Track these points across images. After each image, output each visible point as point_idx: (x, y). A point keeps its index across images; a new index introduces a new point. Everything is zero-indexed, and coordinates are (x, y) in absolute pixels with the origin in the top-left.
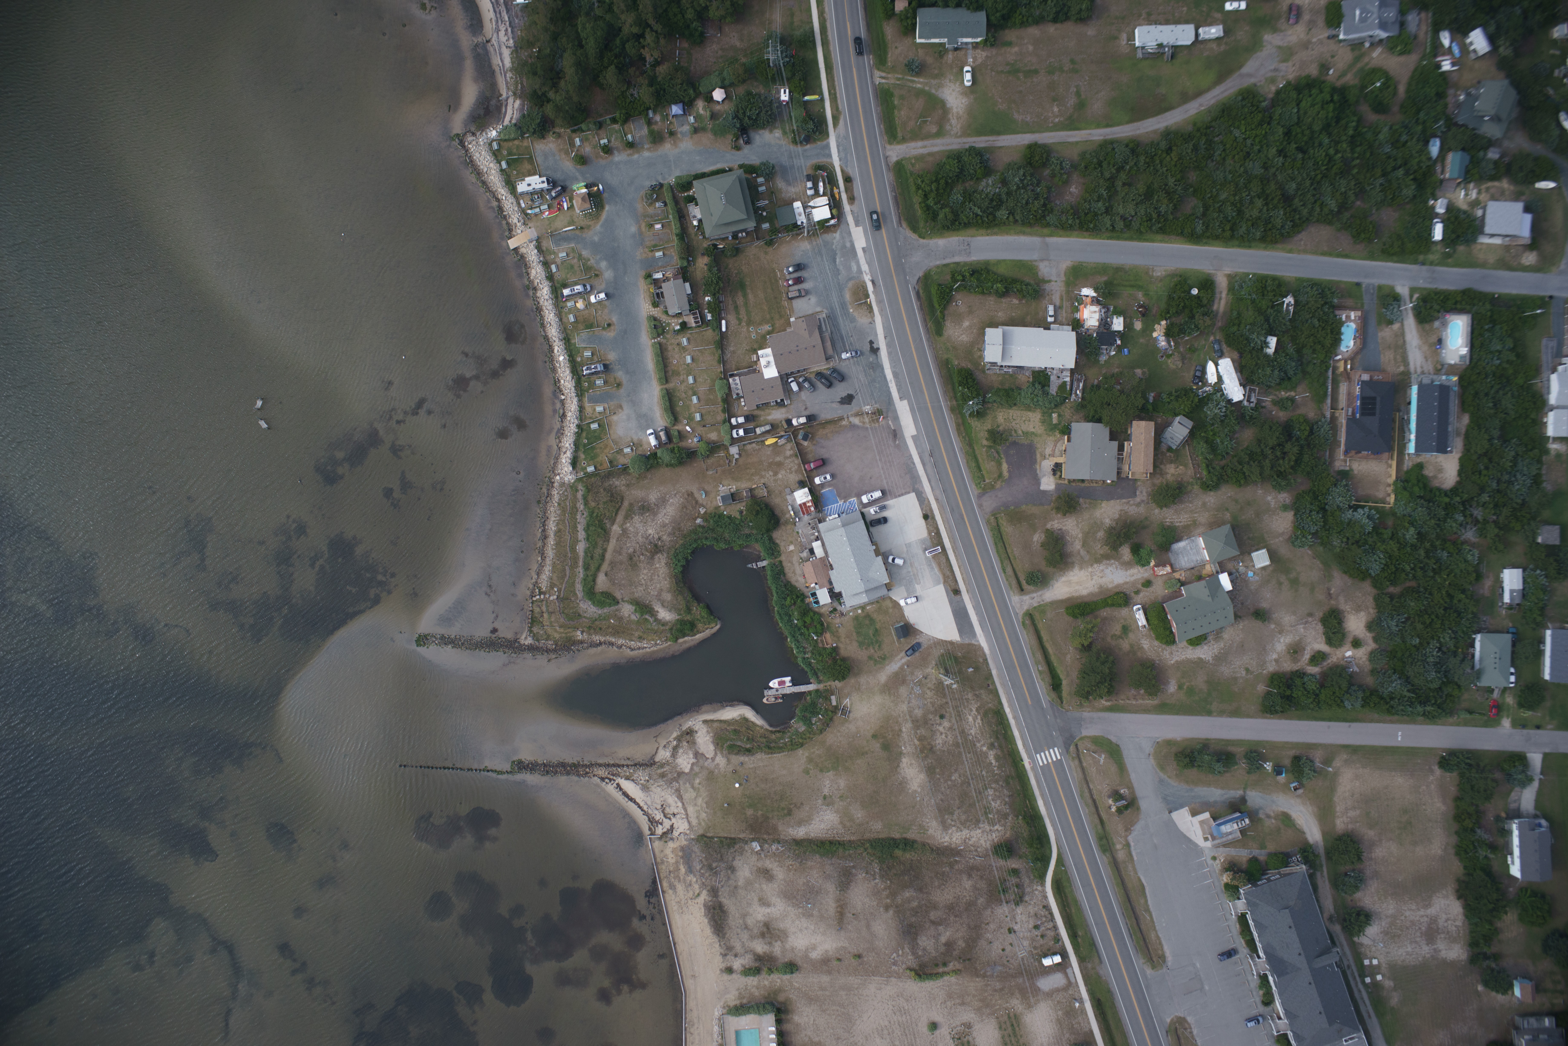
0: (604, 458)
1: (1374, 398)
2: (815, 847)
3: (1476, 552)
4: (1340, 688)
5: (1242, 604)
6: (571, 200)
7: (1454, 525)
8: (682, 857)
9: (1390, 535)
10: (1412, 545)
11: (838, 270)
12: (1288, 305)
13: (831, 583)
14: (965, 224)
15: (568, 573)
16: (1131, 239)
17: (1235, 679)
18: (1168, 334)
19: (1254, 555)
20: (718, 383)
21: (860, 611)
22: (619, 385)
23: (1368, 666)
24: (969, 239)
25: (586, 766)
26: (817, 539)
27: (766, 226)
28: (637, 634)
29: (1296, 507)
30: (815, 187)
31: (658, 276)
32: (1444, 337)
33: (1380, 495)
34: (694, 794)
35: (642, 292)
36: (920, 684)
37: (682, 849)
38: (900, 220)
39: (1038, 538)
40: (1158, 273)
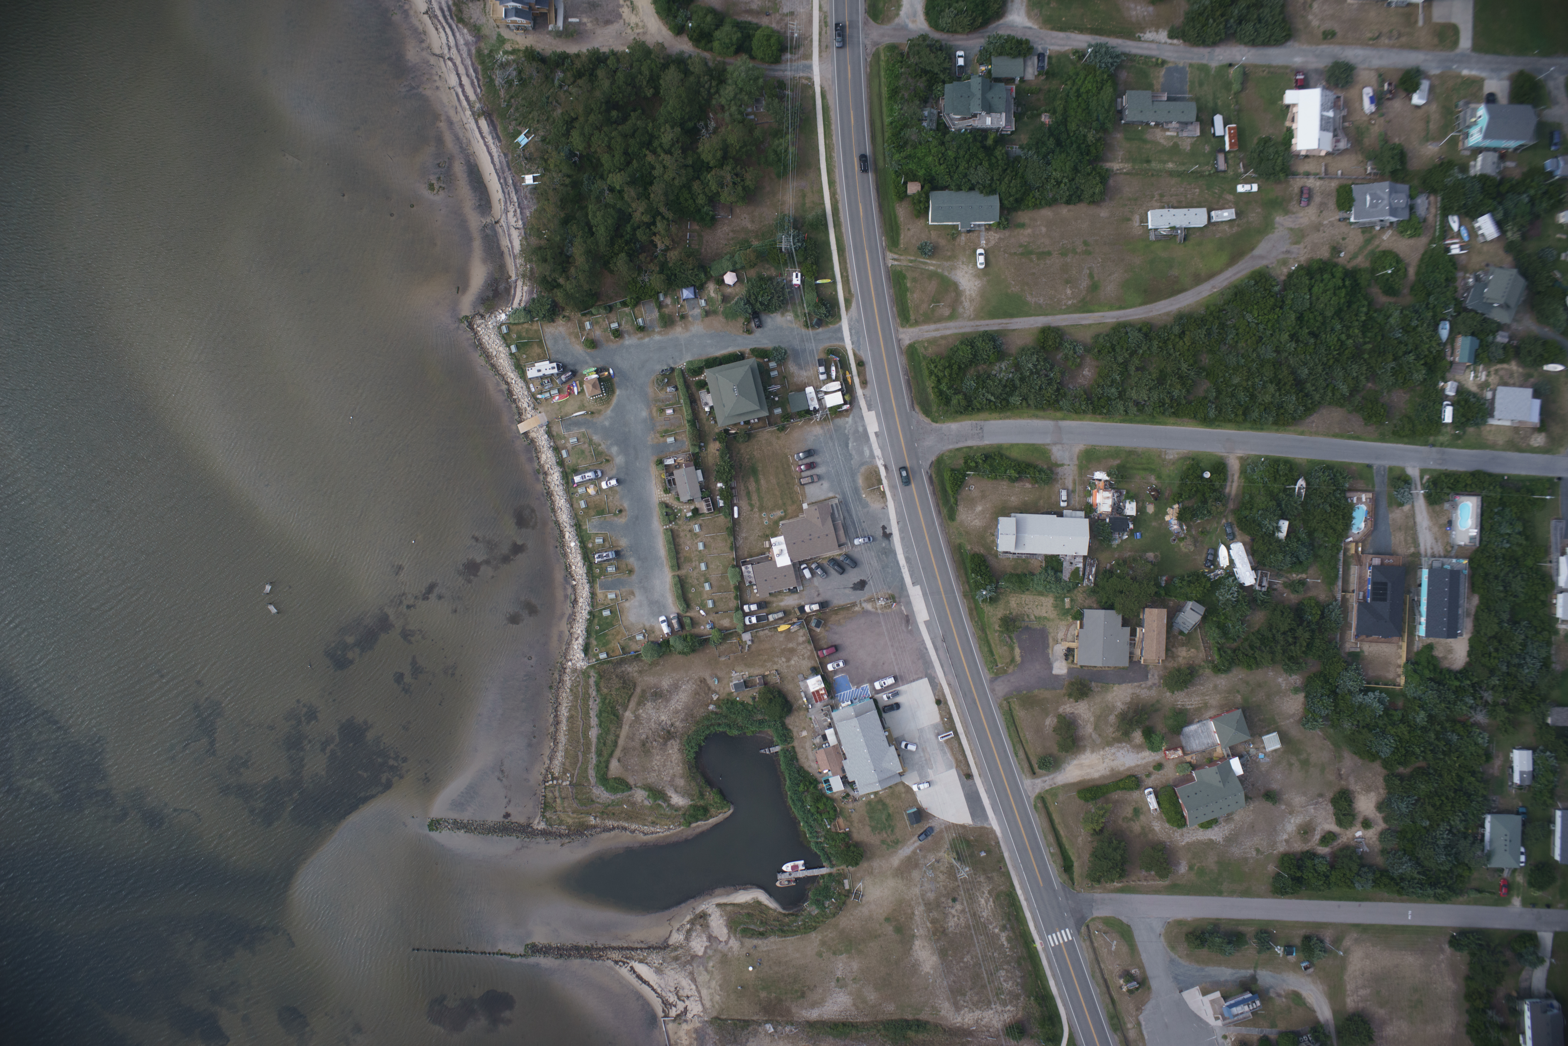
0: (616, 645)
1: (1385, 584)
2: (828, 1029)
3: (1486, 735)
4: (1350, 870)
5: (1253, 785)
6: (581, 384)
7: (1464, 708)
8: (696, 1039)
9: (1400, 717)
10: (1422, 727)
11: (851, 455)
12: (1299, 489)
13: (843, 771)
14: (978, 409)
15: (580, 758)
16: (1144, 422)
17: (1246, 859)
18: (1180, 518)
19: (1265, 738)
20: (730, 572)
21: (872, 796)
22: (631, 572)
23: (1378, 846)
24: (982, 423)
25: (600, 949)
26: (830, 726)
27: (778, 411)
28: (650, 819)
29: (1307, 688)
30: (828, 372)
31: (670, 462)
33: (1391, 676)
34: (707, 977)
35: (653, 477)
36: (932, 867)
37: (696, 1031)
38: (913, 403)
39: (1050, 722)
40: (1171, 456)
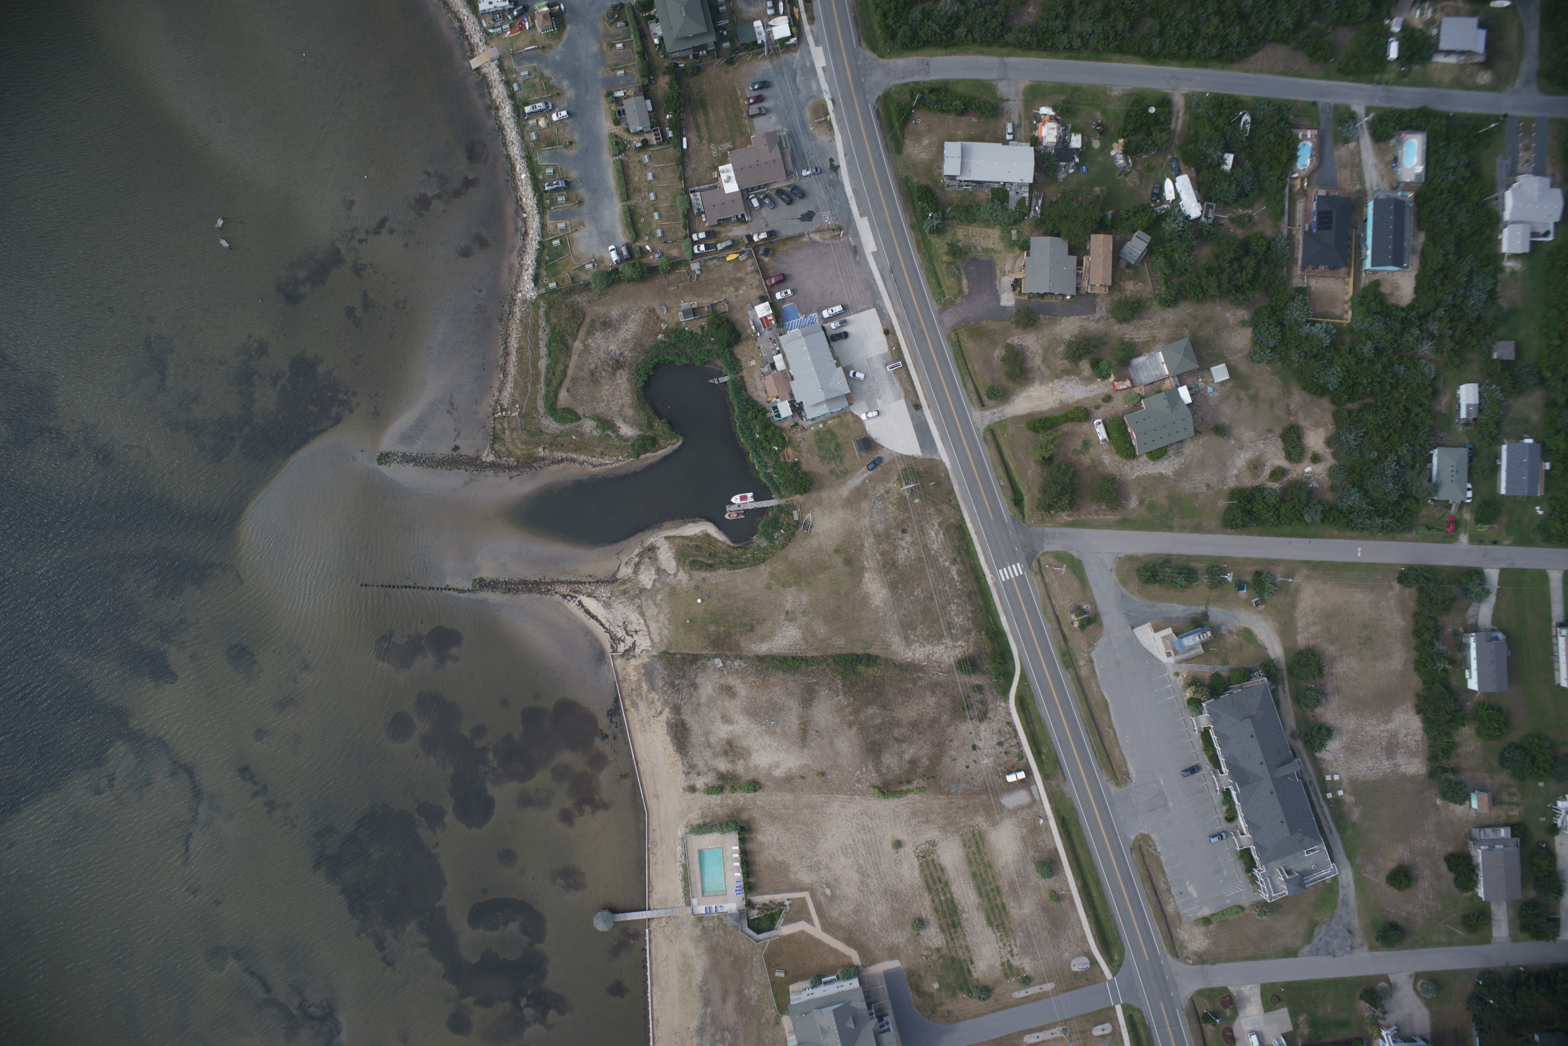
0: (565, 275)
1: (1330, 212)
2: (777, 663)
3: (1433, 366)
4: (1300, 502)
5: (1202, 419)
6: (533, 19)
7: (1411, 339)
8: (644, 675)
9: (1348, 350)
10: (1370, 361)
11: (798, 89)
12: (1245, 123)
13: (792, 395)
14: (924, 42)
15: (529, 390)
16: (1089, 59)
17: (1196, 495)
18: (1126, 152)
19: (1214, 369)
20: (679, 198)
21: (821, 426)
22: (581, 202)
23: (1327, 482)
24: (928, 59)
25: (548, 583)
26: (779, 352)
27: (726, 45)
28: (599, 450)
29: (1254, 323)
30: (775, 6)
31: (620, 94)
32: (1399, 156)
33: (1338, 312)
34: (656, 611)
35: (603, 110)
36: (882, 498)
37: (644, 666)
38: (859, 40)
39: (998, 353)
40: (1116, 92)
